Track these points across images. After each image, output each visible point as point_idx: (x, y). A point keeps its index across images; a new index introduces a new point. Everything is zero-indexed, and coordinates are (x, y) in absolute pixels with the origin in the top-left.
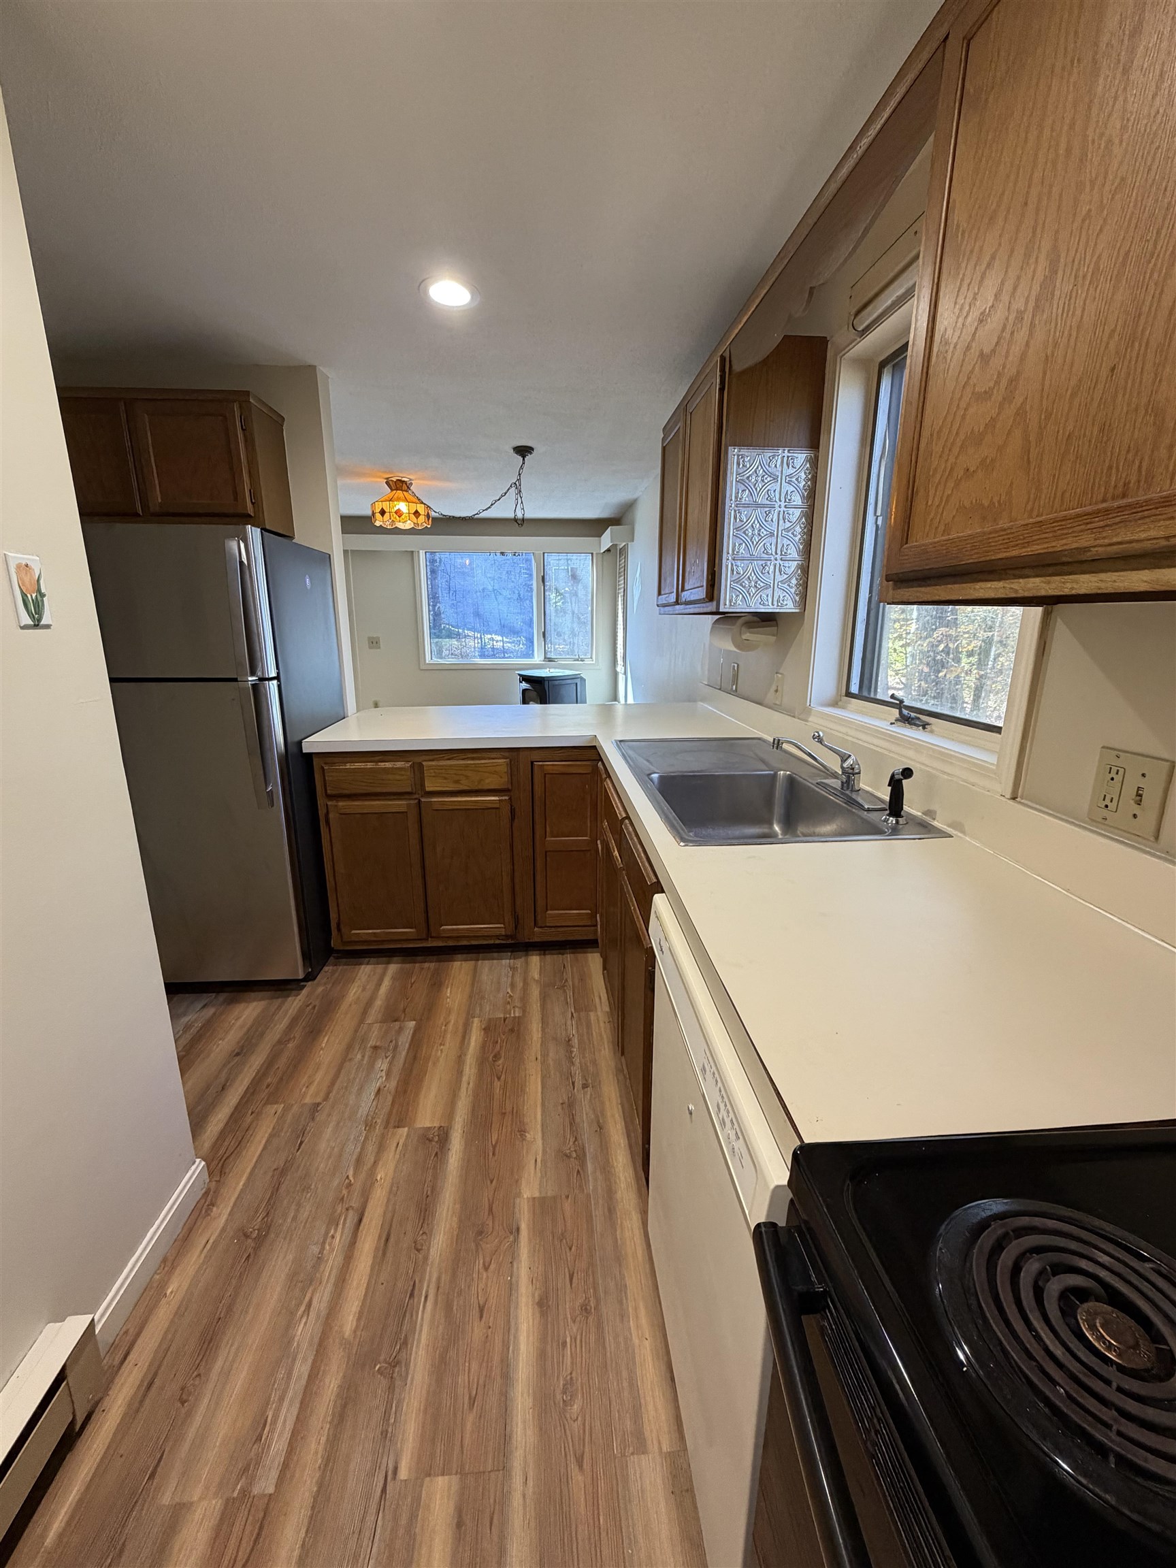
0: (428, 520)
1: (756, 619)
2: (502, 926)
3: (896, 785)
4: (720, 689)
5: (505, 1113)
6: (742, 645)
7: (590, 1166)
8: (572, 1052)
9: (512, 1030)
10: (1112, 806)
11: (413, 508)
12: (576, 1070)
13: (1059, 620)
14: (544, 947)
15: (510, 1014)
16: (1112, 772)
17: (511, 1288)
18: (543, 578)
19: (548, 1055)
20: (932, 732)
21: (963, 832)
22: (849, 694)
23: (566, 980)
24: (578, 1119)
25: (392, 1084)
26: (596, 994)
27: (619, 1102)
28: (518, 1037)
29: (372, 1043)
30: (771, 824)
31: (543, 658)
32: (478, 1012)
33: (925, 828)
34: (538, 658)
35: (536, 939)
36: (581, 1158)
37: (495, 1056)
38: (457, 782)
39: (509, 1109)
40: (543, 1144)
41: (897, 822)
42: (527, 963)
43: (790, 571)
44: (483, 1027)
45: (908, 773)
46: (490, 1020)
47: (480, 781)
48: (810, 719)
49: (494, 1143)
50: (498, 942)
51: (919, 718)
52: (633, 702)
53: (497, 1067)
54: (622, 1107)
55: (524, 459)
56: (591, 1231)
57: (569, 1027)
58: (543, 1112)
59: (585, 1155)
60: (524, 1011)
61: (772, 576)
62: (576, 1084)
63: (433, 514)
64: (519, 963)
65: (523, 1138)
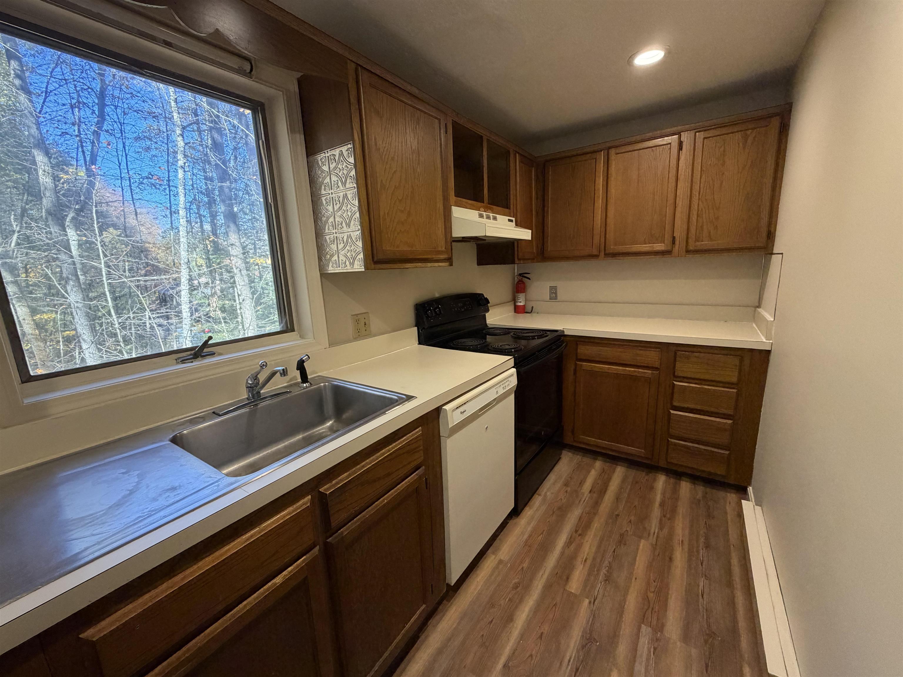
10: (360, 331)
16: (358, 321)
17: (522, 636)
41: (308, 385)
51: (203, 352)
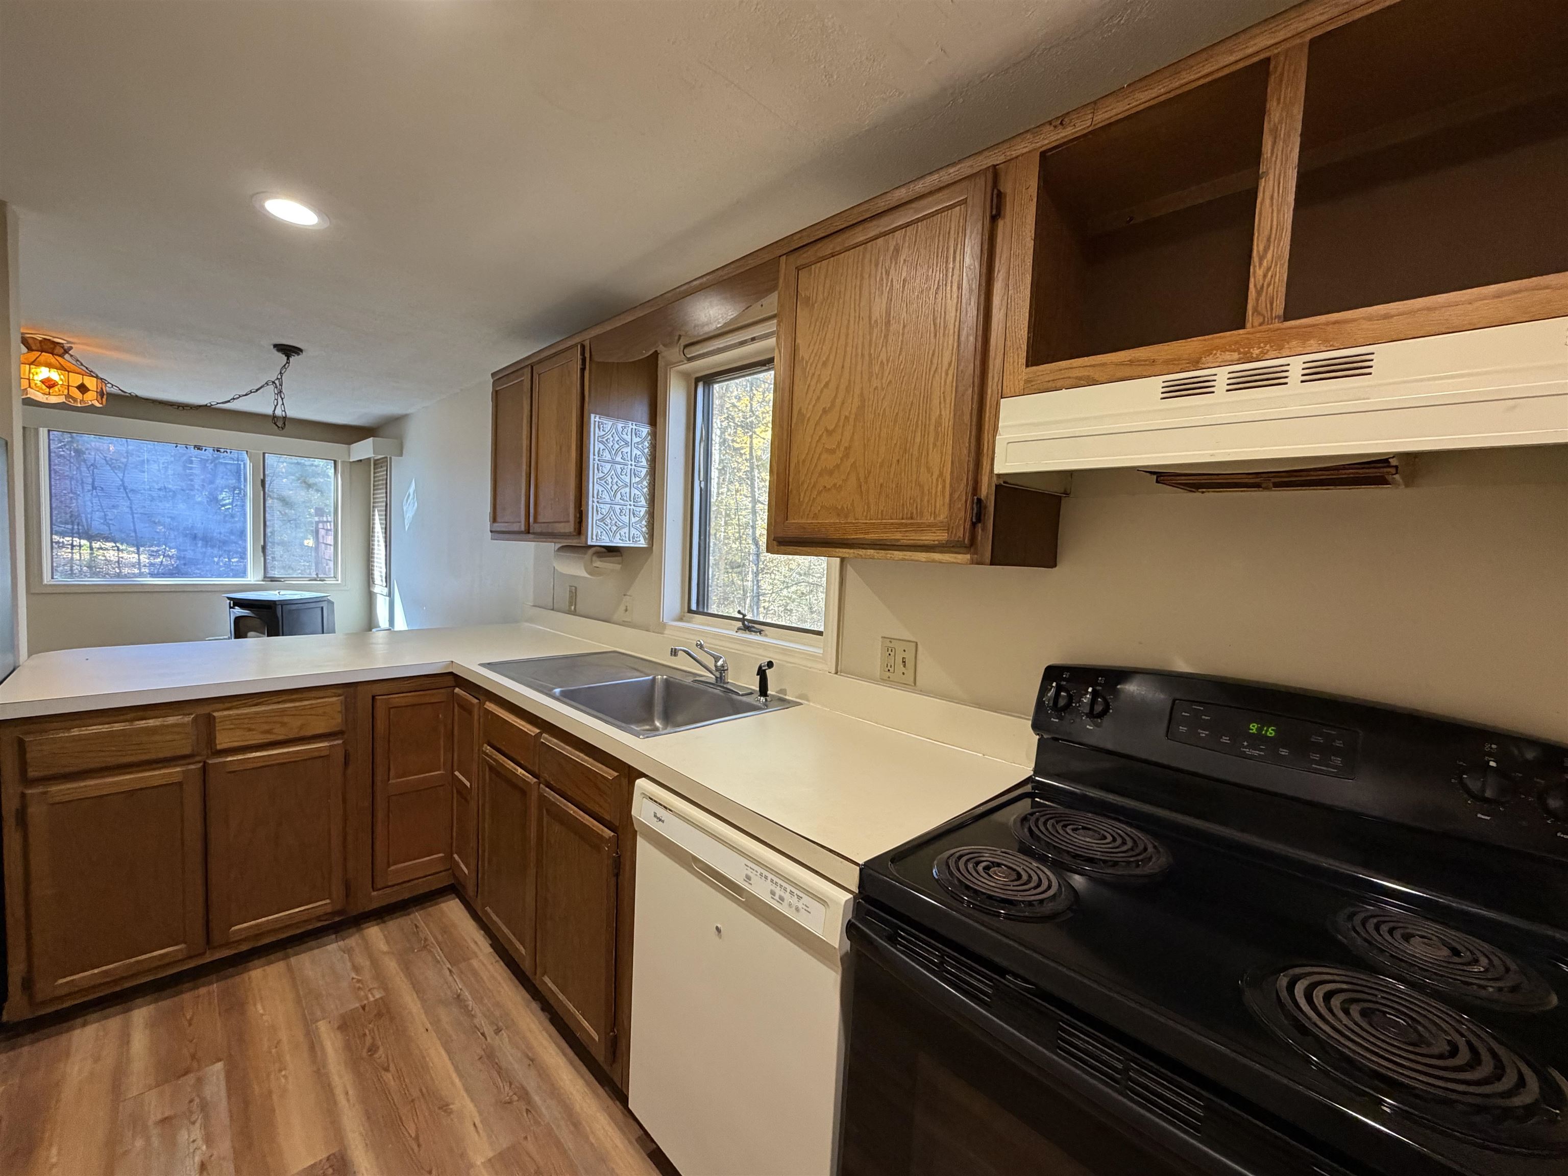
0: (102, 397)
1: (604, 550)
2: (328, 901)
3: (762, 673)
4: (553, 610)
5: (413, 1101)
6: (593, 572)
7: (537, 1098)
8: (467, 1006)
9: (379, 1015)
10: (892, 670)
11: (76, 380)
12: (480, 1020)
13: (849, 566)
14: (381, 914)
15: (367, 998)
16: (890, 651)
18: (263, 482)
19: (439, 1021)
20: (766, 636)
21: (808, 700)
22: (690, 611)
23: (426, 940)
24: (504, 1064)
25: (224, 1146)
26: (469, 941)
27: (541, 1029)
28: (392, 1019)
29: (155, 1115)
30: (653, 721)
31: (261, 576)
32: (319, 1013)
33: (783, 703)
34: (253, 576)
35: (375, 905)
36: (524, 1095)
37: (369, 1050)
38: (269, 732)
39: (415, 1093)
40: (476, 1106)
41: (766, 700)
42: (364, 938)
43: (642, 514)
44: (336, 1026)
45: (770, 664)
46: (343, 1016)
47: (301, 727)
48: (666, 632)
49: (413, 1135)
50: (319, 924)
51: (754, 627)
52: (405, 628)
53: (378, 1061)
54: (547, 1032)
55: (288, 359)
56: (563, 1152)
57: (453, 984)
58: (461, 1076)
59: (527, 1093)
60: (386, 989)
61: (628, 517)
62: (486, 1033)
63: (108, 389)
64: (353, 941)
65: (449, 1113)
